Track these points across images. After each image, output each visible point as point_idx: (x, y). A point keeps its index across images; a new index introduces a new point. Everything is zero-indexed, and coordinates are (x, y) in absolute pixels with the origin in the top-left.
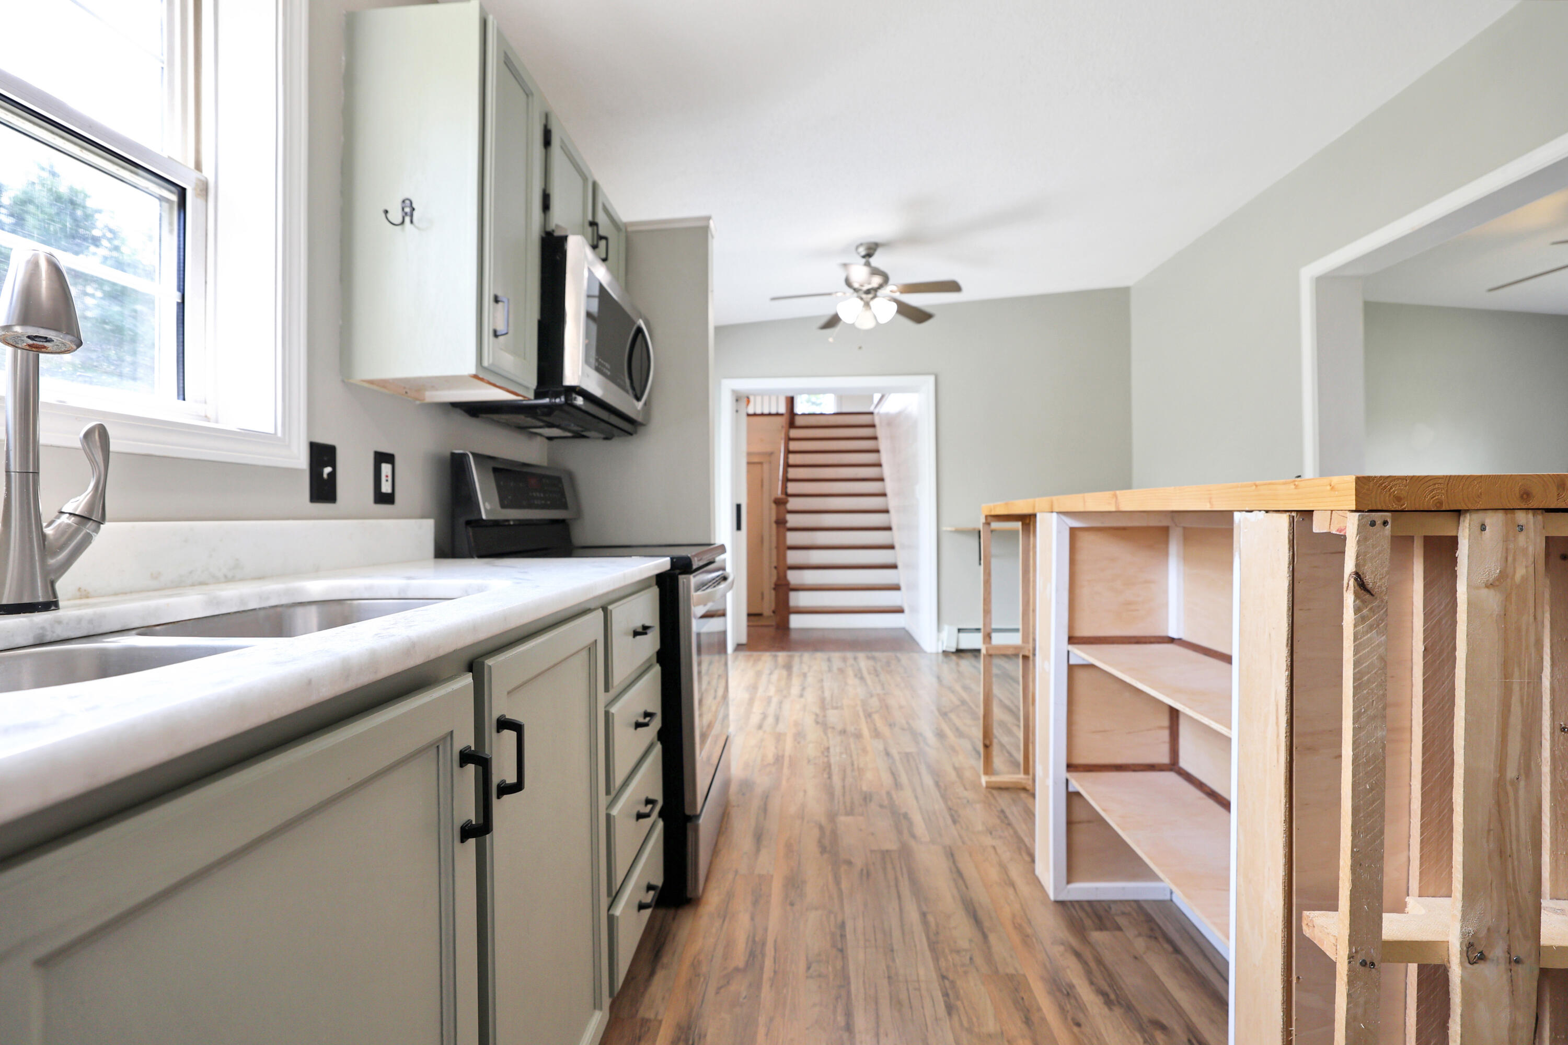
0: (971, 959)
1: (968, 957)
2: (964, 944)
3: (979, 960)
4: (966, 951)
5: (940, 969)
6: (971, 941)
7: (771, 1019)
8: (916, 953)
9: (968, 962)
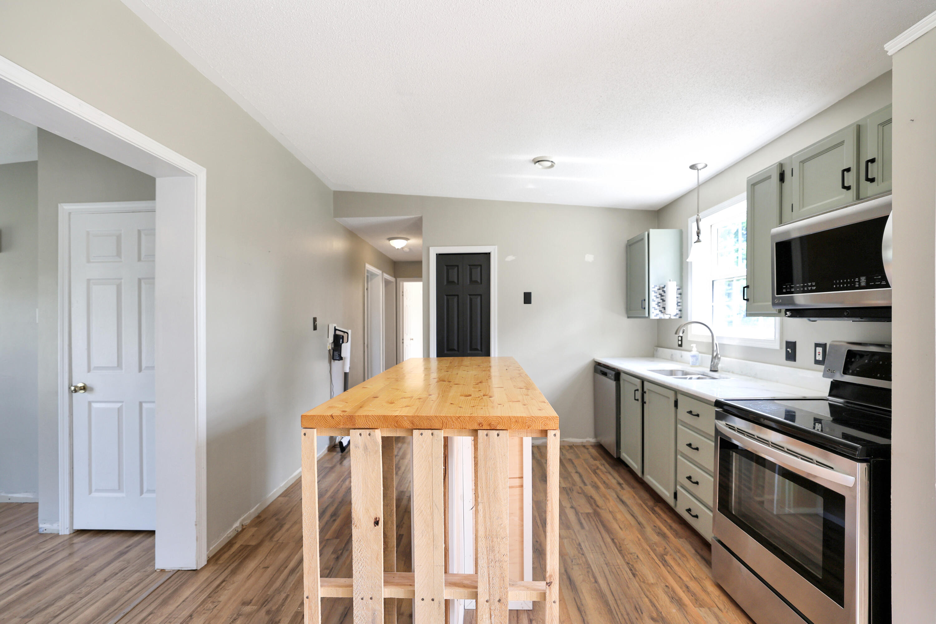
0: (572, 561)
1: (573, 562)
2: (576, 568)
3: (569, 561)
4: (574, 565)
5: (585, 557)
6: (573, 569)
7: (639, 540)
8: (596, 563)
9: (574, 561)
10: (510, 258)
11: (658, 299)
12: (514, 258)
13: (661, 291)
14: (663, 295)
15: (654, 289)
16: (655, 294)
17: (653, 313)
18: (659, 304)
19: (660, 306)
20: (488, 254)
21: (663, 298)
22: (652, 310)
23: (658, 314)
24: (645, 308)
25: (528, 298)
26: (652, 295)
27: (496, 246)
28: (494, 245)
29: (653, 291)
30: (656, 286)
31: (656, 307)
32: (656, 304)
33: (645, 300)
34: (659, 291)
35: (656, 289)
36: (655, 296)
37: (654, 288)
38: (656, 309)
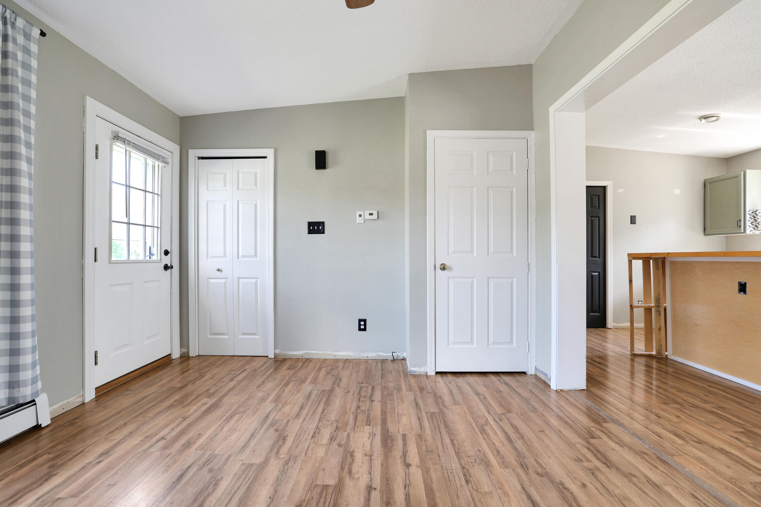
10: (621, 190)
11: (752, 220)
12: (623, 190)
13: (754, 214)
14: (755, 217)
15: (749, 213)
16: (750, 216)
17: (748, 229)
18: (753, 223)
19: (753, 225)
20: (604, 188)
21: (755, 219)
22: (747, 227)
23: (752, 230)
24: (740, 226)
25: (633, 220)
26: (748, 217)
27: (612, 181)
28: (610, 181)
29: (749, 214)
30: (751, 210)
31: (751, 225)
32: (751, 223)
33: (740, 220)
34: (753, 214)
35: (750, 213)
36: (750, 217)
37: (749, 211)
38: (751, 227)
